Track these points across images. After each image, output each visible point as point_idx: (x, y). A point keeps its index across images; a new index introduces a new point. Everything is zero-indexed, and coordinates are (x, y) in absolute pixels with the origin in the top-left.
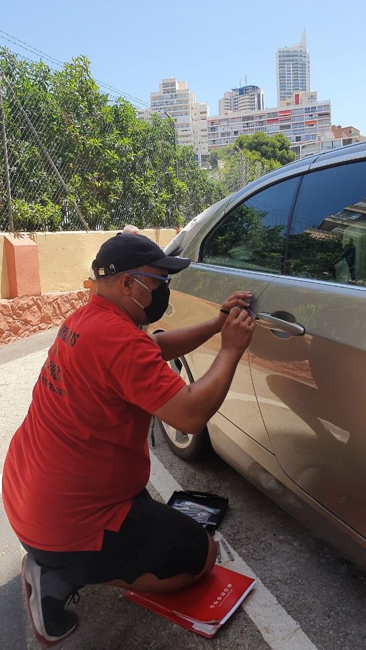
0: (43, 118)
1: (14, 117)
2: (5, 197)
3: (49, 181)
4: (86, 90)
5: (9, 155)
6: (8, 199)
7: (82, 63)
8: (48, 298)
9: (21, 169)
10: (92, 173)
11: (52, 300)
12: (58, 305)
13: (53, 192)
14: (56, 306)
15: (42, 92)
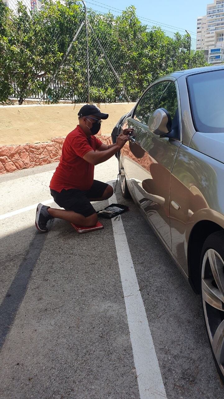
0: (108, 43)
1: (93, 44)
2: (87, 86)
3: (109, 76)
4: (133, 25)
5: (89, 64)
6: (88, 86)
7: (132, 9)
8: (105, 137)
9: (95, 71)
10: (134, 71)
11: (106, 138)
12: (110, 141)
13: (111, 82)
14: (108, 141)
15: (108, 29)
